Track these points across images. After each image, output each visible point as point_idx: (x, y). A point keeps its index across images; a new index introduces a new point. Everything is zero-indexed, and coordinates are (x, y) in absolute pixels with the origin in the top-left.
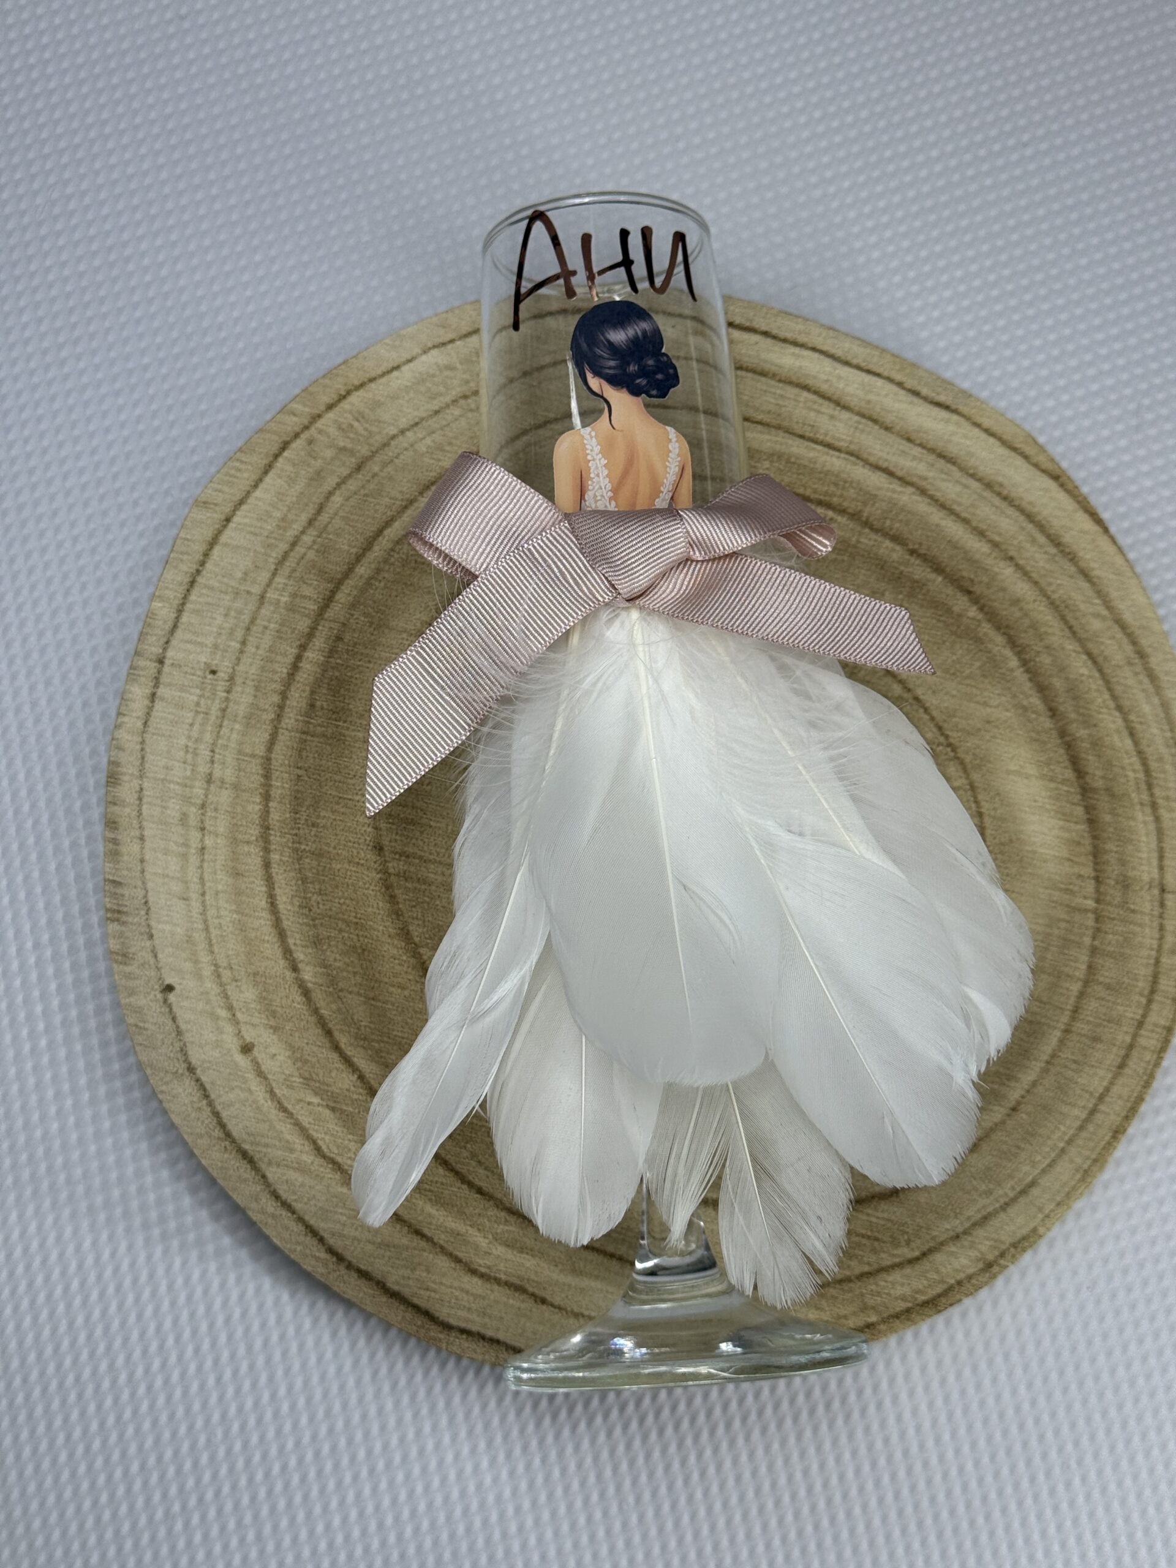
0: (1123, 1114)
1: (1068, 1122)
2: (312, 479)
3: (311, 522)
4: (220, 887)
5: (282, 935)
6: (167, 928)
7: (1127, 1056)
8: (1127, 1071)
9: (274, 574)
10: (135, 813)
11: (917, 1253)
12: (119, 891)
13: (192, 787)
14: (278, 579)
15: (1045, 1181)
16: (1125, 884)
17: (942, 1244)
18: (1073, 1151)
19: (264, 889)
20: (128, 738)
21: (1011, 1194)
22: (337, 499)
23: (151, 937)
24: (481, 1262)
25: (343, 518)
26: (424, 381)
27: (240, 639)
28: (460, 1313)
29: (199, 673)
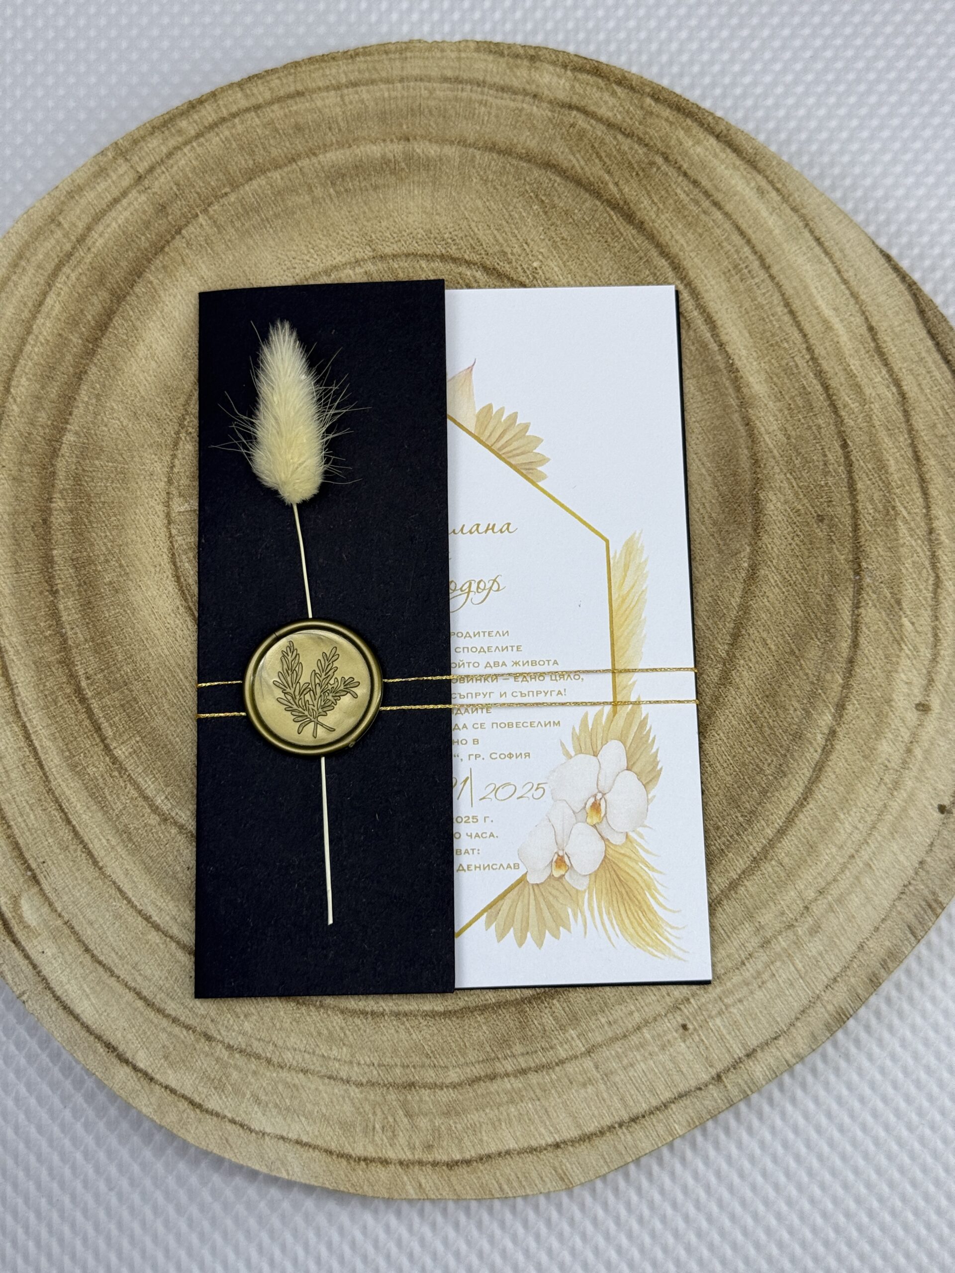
0: (334, 63)
1: (378, 94)
2: (457, 1114)
3: (492, 1077)
4: (834, 850)
5: (819, 768)
6: (902, 858)
7: (290, 96)
8: (300, 88)
9: (561, 1062)
10: (849, 973)
11: (575, 112)
12: (914, 922)
13: (784, 950)
14: (563, 1055)
15: (435, 72)
16: (162, 209)
17: (550, 102)
18: (396, 73)
19: (801, 816)
20: (800, 1037)
21: (469, 87)
22: (453, 1076)
23: (921, 863)
24: (890, 395)
25: (464, 1055)
26: (288, 1109)
27: (639, 1035)
28: (938, 376)
29: (697, 1038)
